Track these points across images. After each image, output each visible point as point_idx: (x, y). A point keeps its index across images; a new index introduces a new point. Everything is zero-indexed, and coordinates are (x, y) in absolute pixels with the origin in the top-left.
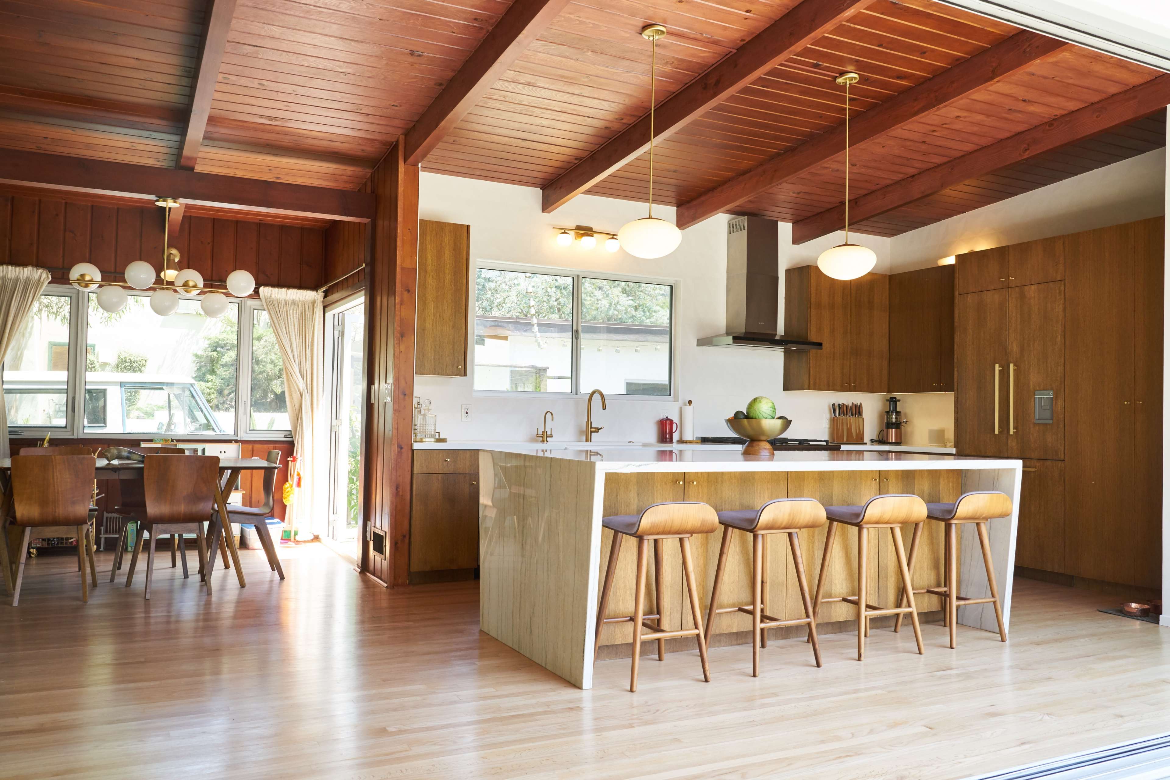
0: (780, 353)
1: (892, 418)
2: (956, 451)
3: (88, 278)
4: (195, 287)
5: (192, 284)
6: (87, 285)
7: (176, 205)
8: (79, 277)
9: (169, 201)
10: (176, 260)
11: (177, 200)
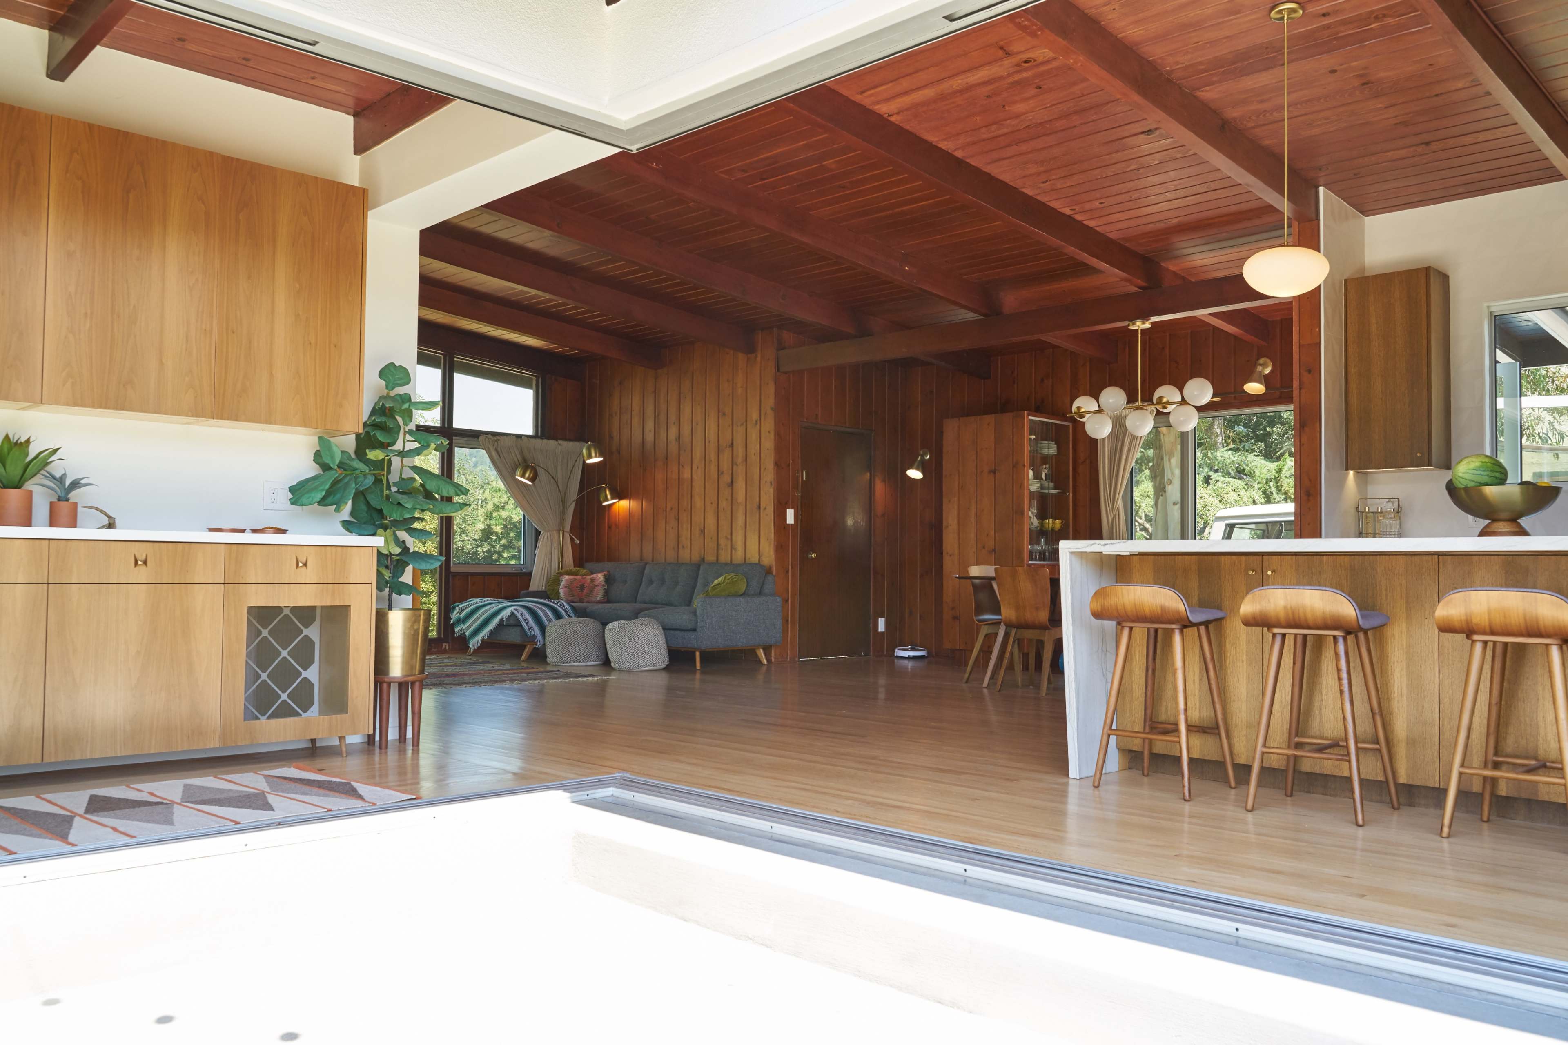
3: (1082, 410)
4: (1168, 403)
5: (1165, 400)
6: (1082, 416)
7: (1147, 325)
8: (1076, 410)
9: (1138, 323)
10: (1268, 371)
11: (1147, 320)
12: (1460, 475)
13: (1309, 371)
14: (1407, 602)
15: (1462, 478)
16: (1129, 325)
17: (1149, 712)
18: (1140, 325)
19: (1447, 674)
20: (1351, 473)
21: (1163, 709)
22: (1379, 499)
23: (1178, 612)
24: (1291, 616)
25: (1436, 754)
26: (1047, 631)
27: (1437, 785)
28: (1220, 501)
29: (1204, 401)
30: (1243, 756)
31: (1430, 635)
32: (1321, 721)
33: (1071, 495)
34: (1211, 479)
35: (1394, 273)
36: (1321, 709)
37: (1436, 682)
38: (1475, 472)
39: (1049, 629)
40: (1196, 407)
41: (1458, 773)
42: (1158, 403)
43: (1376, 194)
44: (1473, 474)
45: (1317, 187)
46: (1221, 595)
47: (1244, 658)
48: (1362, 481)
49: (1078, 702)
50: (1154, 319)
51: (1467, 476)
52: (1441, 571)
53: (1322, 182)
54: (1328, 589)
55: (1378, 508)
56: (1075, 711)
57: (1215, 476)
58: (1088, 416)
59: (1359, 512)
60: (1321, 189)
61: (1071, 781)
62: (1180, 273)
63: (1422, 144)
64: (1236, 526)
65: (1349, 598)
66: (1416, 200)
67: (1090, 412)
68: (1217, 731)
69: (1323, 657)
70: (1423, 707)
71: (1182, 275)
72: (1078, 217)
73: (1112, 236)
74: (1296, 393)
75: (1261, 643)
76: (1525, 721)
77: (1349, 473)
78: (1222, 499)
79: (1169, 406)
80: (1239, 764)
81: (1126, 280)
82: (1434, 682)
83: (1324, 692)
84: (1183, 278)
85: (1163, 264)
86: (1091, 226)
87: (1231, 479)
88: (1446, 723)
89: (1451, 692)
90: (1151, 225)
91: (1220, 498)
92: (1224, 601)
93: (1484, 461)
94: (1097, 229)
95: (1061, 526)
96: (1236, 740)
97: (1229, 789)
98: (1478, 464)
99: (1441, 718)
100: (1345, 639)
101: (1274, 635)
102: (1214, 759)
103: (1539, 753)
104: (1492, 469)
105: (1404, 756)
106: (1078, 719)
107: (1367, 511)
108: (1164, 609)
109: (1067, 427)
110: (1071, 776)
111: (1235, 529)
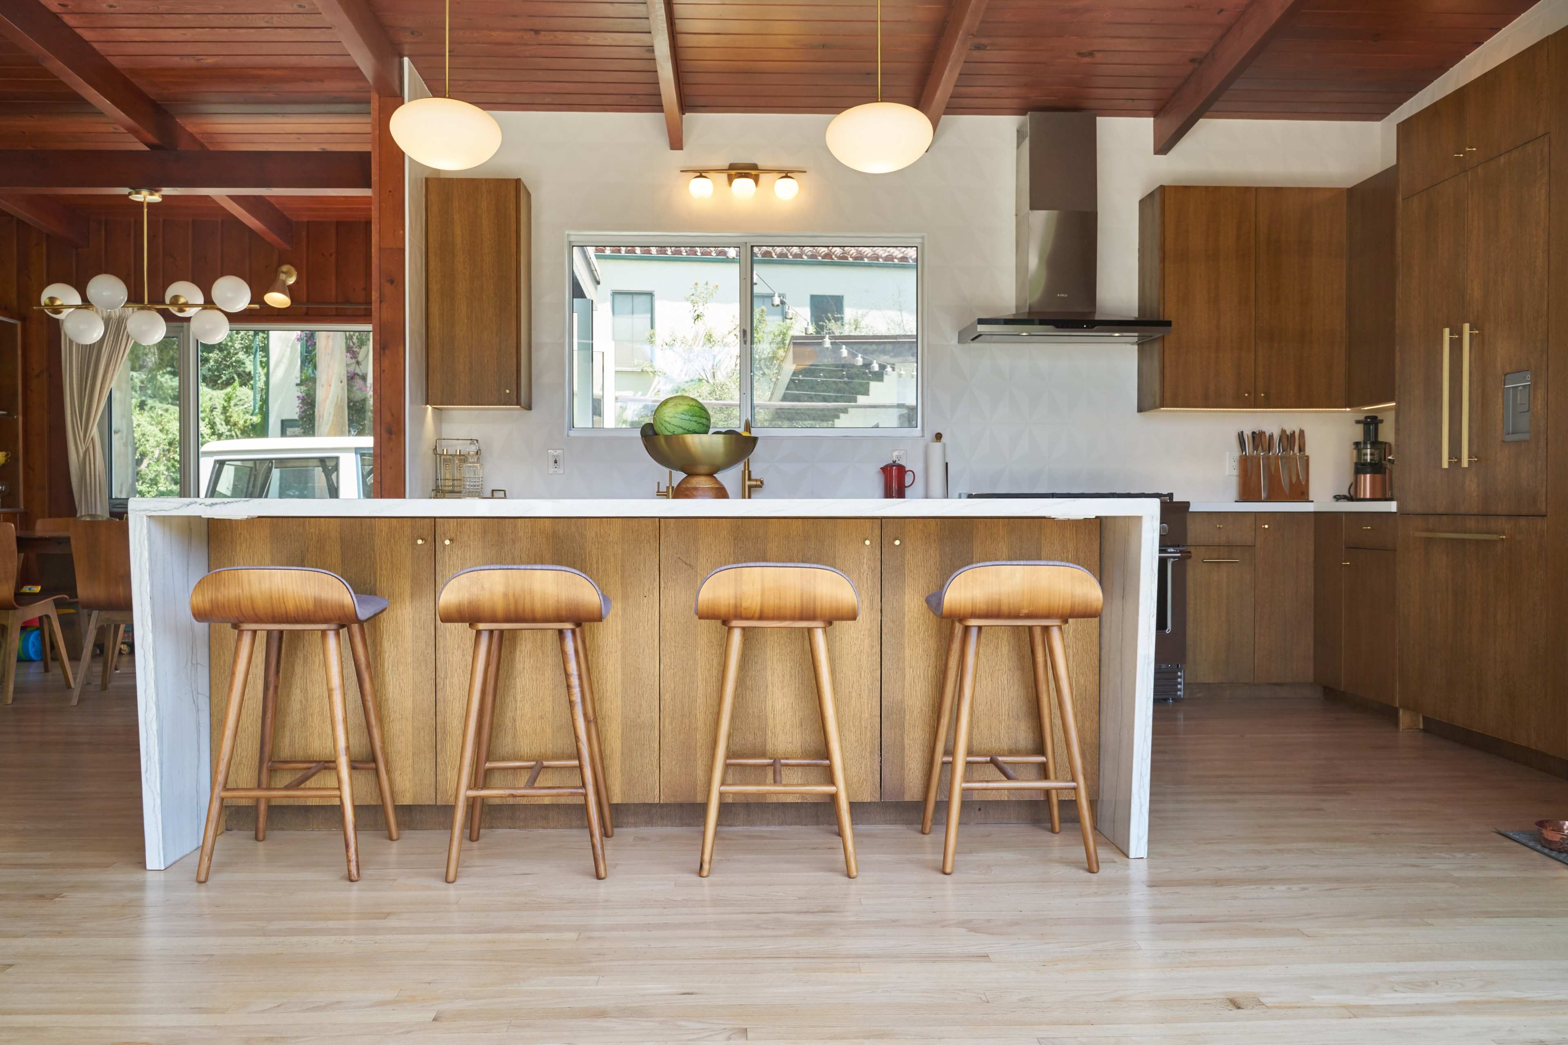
0: (1129, 346)
1: (1366, 454)
2: (1398, 508)
3: (58, 303)
4: (187, 305)
5: (182, 300)
6: (57, 311)
7: (156, 198)
8: (47, 301)
9: (145, 193)
10: (291, 281)
11: (157, 191)
12: (667, 419)
13: (392, 282)
14: (623, 577)
15: (670, 423)
16: (130, 194)
17: (267, 748)
18: (144, 197)
19: (669, 664)
20: (429, 408)
21: (287, 741)
22: (458, 440)
23: (342, 607)
24: (512, 607)
25: (656, 763)
26: (11, 612)
27: (657, 801)
28: (161, 431)
29: (237, 307)
30: (408, 795)
31: (650, 617)
32: (515, 737)
33: (21, 418)
34: (146, 405)
35: (482, 179)
36: (515, 721)
37: (655, 675)
38: (683, 417)
39: (14, 608)
40: (227, 314)
41: (718, 793)
42: (172, 304)
43: (461, 83)
44: (682, 419)
45: (401, 56)
46: (375, 573)
47: (410, 660)
48: (439, 419)
49: (161, 752)
50: (167, 191)
51: (675, 421)
52: (662, 537)
53: (406, 52)
54: (563, 568)
55: (456, 451)
56: (158, 766)
57: (150, 402)
58: (66, 312)
59: (436, 455)
60: (406, 60)
61: (150, 877)
62: (198, 137)
63: (532, 30)
64: (227, 463)
65: (590, 580)
66: (501, 100)
67: (70, 307)
68: (373, 765)
69: (518, 653)
70: (641, 706)
71: (201, 140)
72: (69, 20)
73: (116, 62)
74: (375, 306)
75: (433, 638)
76: (753, 712)
77: (427, 408)
78: (163, 428)
79: (187, 309)
80: (403, 806)
81: (131, 130)
82: (653, 675)
83: (519, 697)
84: (202, 145)
85: (177, 120)
86: (87, 39)
87: (170, 406)
88: (667, 725)
89: (672, 685)
90: (177, 59)
91: (160, 427)
92: (380, 582)
93: (691, 404)
94: (95, 45)
95: (6, 461)
96: (398, 773)
97: (389, 842)
98: (686, 407)
99: (661, 717)
100: (573, 632)
101: (479, 633)
102: (366, 804)
103: (767, 748)
104: (699, 414)
105: (619, 769)
106: (161, 778)
107: (445, 453)
108: (318, 602)
109: (15, 325)
110: (148, 867)
111: (226, 467)
